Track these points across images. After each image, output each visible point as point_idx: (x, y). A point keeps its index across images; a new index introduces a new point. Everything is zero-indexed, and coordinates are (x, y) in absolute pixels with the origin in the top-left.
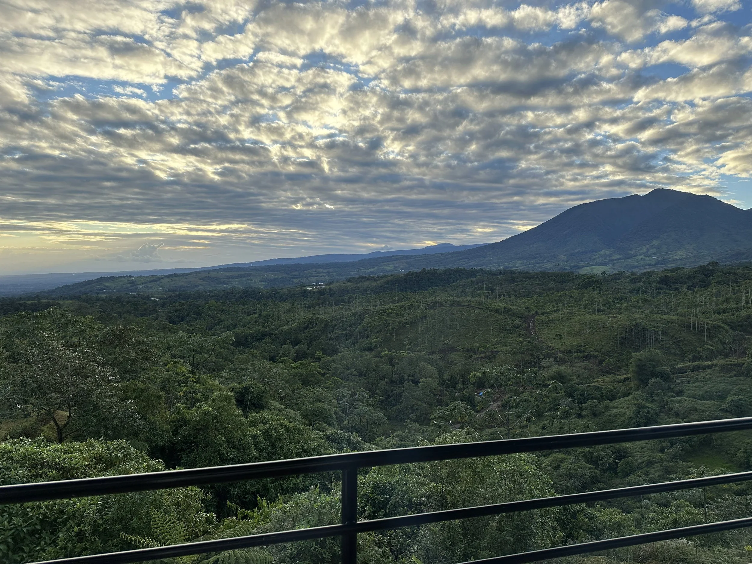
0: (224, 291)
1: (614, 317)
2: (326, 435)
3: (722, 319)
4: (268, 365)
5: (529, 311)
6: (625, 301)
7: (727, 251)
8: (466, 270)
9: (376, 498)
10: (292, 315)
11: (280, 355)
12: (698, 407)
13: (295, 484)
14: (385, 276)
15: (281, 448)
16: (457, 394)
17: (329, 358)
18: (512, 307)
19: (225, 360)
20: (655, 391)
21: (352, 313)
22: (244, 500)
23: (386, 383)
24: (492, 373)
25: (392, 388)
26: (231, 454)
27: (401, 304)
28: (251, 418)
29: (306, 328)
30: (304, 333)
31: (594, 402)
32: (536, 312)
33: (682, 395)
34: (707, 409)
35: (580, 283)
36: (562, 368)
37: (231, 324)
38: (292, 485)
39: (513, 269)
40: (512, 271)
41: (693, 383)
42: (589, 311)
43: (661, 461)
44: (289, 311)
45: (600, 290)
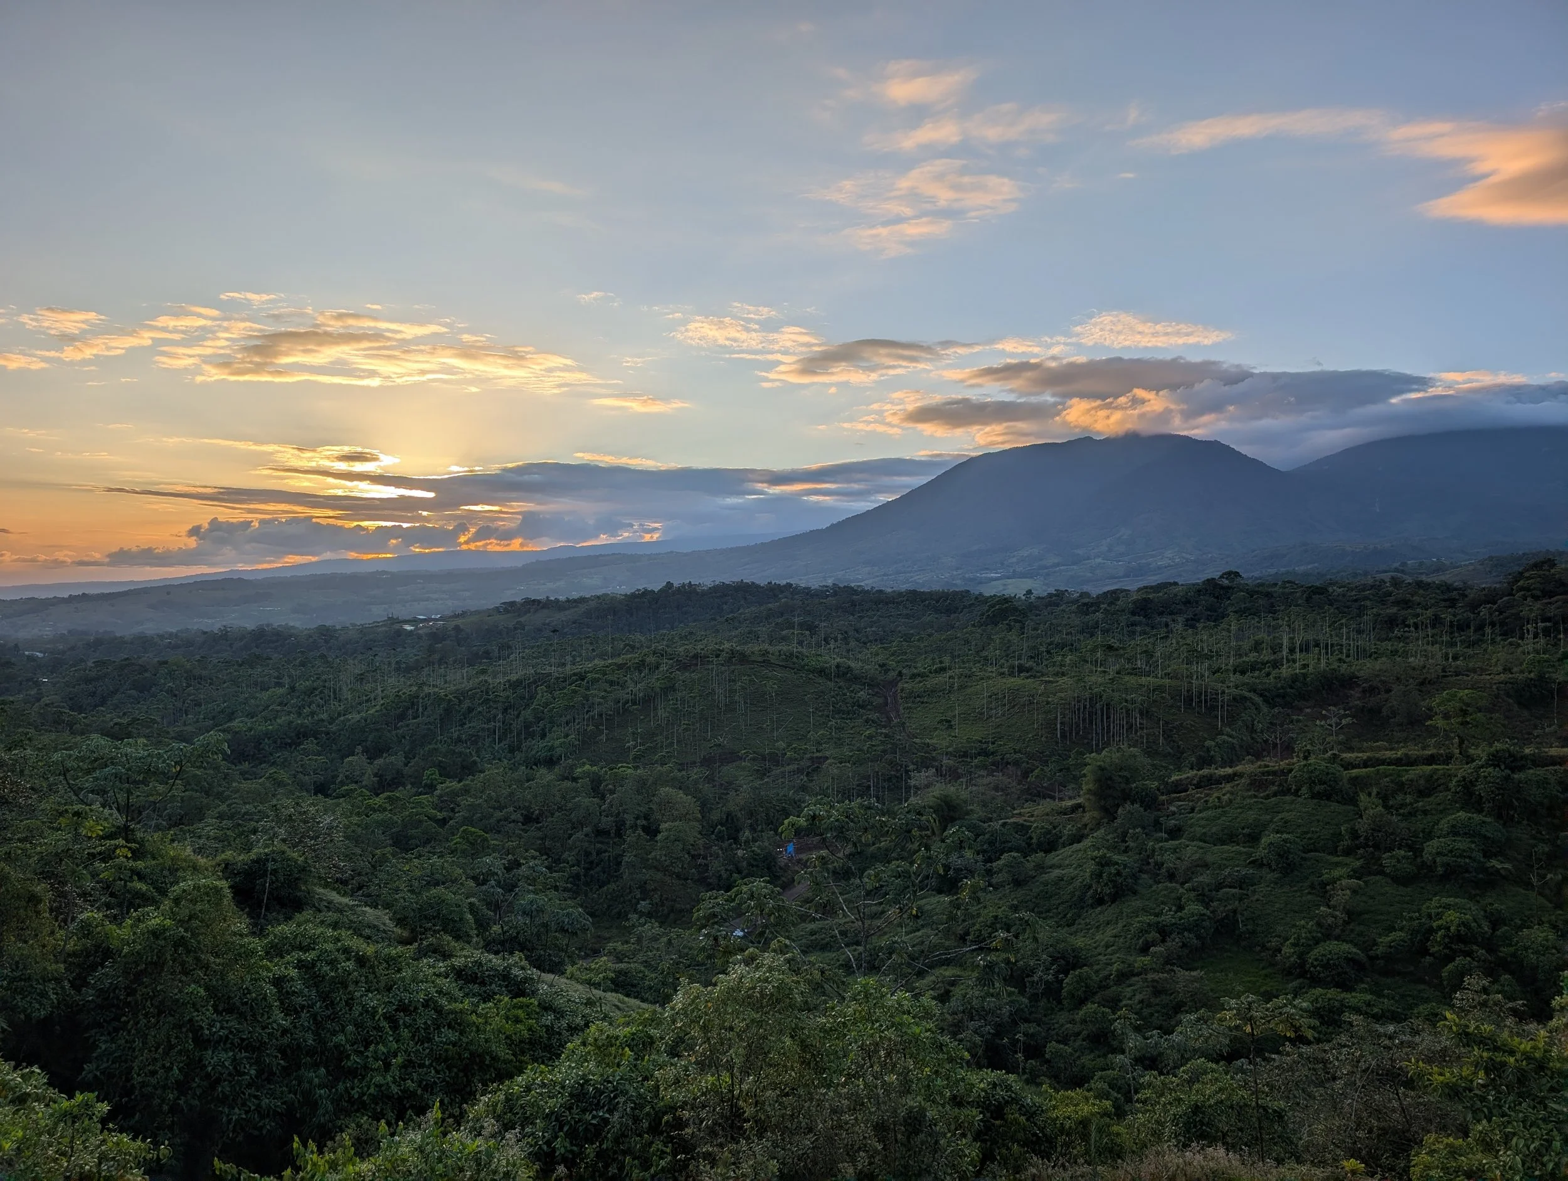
0: (205, 633)
1: (1050, 682)
2: (453, 967)
3: (1248, 684)
4: (311, 805)
5: (887, 671)
6: (1071, 650)
7: (1253, 551)
8: (758, 586)
9: (580, 1120)
10: (368, 687)
11: (339, 779)
12: (1209, 858)
13: (380, 1086)
14: (582, 600)
15: (347, 1004)
16: (740, 853)
17: (454, 785)
18: (853, 665)
19: (207, 794)
20: (1131, 831)
21: (509, 681)
22: (256, 1133)
23: (587, 835)
24: (829, 817)
25: (599, 846)
26: (222, 1028)
27: (619, 660)
28: (271, 937)
29: (402, 717)
30: (396, 728)
31: (1014, 858)
32: (900, 674)
33: (1181, 837)
34: (1225, 862)
35: (983, 614)
36: (951, 790)
37: (222, 712)
38: (372, 1090)
39: (852, 585)
40: (852, 588)
41: (1200, 811)
42: (1002, 670)
43: (1144, 971)
44: (361, 678)
45: (1022, 628)
